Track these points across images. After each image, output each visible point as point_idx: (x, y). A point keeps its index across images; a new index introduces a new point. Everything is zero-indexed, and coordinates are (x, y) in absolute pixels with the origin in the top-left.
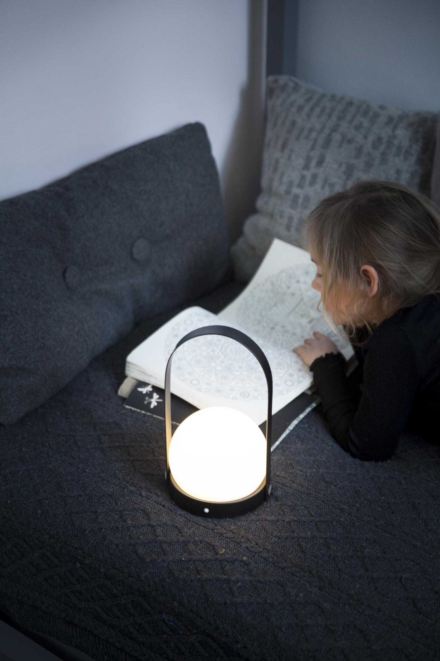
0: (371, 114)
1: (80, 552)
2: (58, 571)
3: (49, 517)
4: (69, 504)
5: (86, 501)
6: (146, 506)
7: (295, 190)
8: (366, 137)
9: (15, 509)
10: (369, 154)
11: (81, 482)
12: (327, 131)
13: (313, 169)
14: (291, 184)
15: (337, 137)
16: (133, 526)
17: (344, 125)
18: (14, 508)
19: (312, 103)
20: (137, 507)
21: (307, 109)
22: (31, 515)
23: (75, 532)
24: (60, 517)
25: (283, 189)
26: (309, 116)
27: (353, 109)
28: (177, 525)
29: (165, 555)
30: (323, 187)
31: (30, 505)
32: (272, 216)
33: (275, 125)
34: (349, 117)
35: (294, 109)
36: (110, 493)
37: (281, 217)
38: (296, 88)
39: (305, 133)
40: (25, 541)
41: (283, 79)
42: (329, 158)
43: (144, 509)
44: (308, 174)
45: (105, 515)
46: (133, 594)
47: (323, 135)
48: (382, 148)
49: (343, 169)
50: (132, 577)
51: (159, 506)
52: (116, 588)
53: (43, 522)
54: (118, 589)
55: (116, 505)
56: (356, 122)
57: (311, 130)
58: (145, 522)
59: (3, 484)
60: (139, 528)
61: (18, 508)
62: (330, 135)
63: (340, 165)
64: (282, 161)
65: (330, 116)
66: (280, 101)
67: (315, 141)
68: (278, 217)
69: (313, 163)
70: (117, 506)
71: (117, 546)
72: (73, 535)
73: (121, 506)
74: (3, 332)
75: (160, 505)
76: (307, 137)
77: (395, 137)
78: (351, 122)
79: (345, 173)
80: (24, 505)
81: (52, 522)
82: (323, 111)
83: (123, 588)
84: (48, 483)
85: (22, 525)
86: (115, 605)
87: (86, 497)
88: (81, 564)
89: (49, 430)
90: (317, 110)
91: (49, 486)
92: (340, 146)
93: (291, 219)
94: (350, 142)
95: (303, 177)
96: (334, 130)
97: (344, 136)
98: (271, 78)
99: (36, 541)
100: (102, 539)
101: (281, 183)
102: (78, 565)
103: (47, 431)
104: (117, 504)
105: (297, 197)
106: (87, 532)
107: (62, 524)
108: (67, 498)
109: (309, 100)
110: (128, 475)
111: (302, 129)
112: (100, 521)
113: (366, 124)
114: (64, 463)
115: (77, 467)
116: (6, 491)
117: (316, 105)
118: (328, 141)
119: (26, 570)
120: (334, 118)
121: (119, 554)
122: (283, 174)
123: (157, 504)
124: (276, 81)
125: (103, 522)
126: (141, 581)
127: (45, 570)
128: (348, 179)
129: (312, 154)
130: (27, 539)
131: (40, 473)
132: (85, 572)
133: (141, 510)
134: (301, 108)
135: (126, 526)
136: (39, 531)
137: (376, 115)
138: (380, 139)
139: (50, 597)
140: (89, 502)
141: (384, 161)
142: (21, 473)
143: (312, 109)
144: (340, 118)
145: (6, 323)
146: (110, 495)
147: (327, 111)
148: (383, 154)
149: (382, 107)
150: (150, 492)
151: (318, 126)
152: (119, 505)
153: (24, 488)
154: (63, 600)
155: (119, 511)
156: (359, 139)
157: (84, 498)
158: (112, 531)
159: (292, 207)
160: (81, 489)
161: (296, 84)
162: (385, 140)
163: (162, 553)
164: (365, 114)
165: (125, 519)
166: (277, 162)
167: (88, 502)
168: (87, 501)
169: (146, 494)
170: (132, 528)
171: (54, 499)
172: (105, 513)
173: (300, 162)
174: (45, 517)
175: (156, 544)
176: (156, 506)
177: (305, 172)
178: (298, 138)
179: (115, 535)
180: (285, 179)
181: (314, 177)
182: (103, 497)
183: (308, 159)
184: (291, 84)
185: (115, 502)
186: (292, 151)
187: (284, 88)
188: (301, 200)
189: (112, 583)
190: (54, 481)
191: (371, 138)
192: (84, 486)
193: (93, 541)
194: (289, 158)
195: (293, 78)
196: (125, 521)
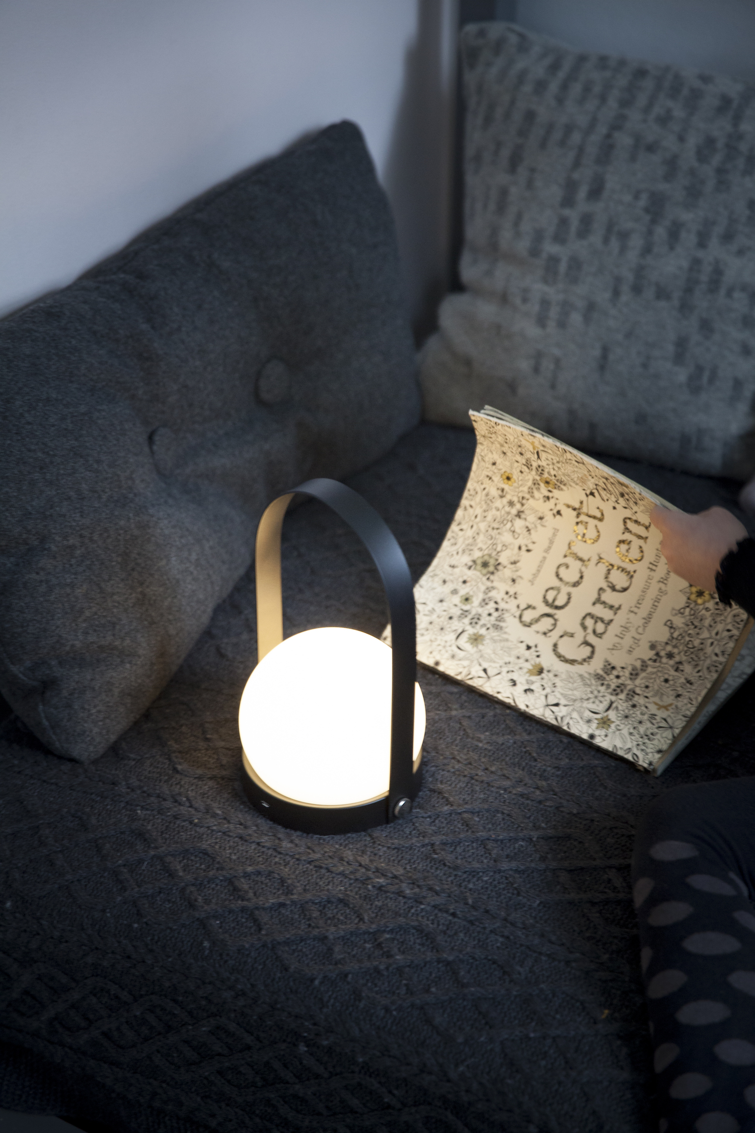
0: (685, 92)
1: (307, 1024)
2: (251, 1057)
3: (228, 955)
4: (266, 924)
5: (297, 916)
6: (420, 919)
7: (550, 248)
8: (681, 139)
9: (152, 939)
10: (692, 172)
11: (276, 876)
12: (602, 130)
13: (582, 205)
14: (539, 236)
15: (624, 140)
16: (408, 964)
17: (634, 116)
18: (149, 938)
19: (561, 74)
20: (404, 922)
21: (554, 87)
22: (190, 952)
23: (291, 983)
24: (253, 954)
25: (523, 246)
26: (560, 100)
27: (648, 84)
28: (496, 957)
29: (491, 1028)
30: (606, 240)
31: (183, 930)
32: (504, 299)
33: (488, 120)
34: (642, 100)
35: (528, 88)
36: (341, 896)
37: (525, 300)
38: (524, 46)
39: (557, 135)
40: (175, 1001)
41: (496, 29)
42: (612, 182)
43: (419, 926)
44: (574, 216)
45: (344, 944)
46: (430, 1104)
47: (595, 138)
48: (717, 159)
49: (643, 202)
50: (430, 1073)
51: (445, 915)
52: (390, 1092)
53: (217, 965)
54: (394, 1095)
55: (359, 922)
56: (657, 110)
57: (569, 129)
58: (430, 956)
59: (115, 890)
60: (421, 968)
61: (156, 938)
62: (609, 136)
63: (637, 197)
64: (514, 190)
65: (603, 98)
66: (494, 70)
67: (581, 150)
68: (518, 301)
69: (582, 193)
70: (361, 923)
71: (387, 1010)
72: (288, 990)
73: (372, 923)
74: (69, 581)
75: (447, 912)
76: (563, 143)
77: (740, 137)
78: (647, 110)
79: (647, 210)
80: (168, 931)
81: (237, 964)
82: (587, 89)
83: (407, 1092)
84: (209, 882)
85: (171, 971)
86: (382, 1124)
87: (295, 908)
88: (308, 1046)
89: (179, 767)
90: (576, 89)
91: (213, 889)
92: (633, 158)
93: (545, 303)
94: (651, 148)
95: (564, 222)
96: (617, 125)
97: (638, 138)
98: (471, 28)
99: (204, 1003)
100: (352, 997)
101: (518, 235)
102: (303, 1048)
103: (175, 770)
104: (361, 919)
105: (554, 260)
106: (317, 982)
107: (260, 967)
108: (257, 912)
109: (554, 67)
110: (363, 852)
111: (550, 128)
112: (339, 957)
113: (679, 112)
114: (229, 836)
115: (258, 844)
116: (125, 903)
117: (572, 77)
118: (607, 151)
119: (175, 1055)
120: (612, 103)
121: (394, 1028)
122: (519, 217)
123: (440, 910)
124: (482, 33)
125: (343, 959)
126: (449, 1081)
127: (219, 1054)
128: (654, 221)
129: (576, 176)
130: (180, 998)
131: (185, 861)
132: (318, 1060)
133: (414, 928)
134: (541, 86)
135: (395, 966)
136: (210, 983)
137: (696, 95)
138: (710, 142)
139: (227, 1105)
140: (304, 919)
141: (722, 184)
142: (146, 863)
143: (565, 87)
144: (625, 103)
145: (73, 561)
146: (341, 901)
147: (597, 89)
148: (720, 171)
149: (705, 79)
150: (419, 886)
151: (583, 120)
152: (366, 921)
153: (162, 895)
154: (257, 1112)
155: (370, 933)
156: (670, 142)
157: (291, 911)
158: (368, 977)
159: (545, 281)
160: (279, 889)
161: (522, 36)
162: (720, 144)
163: (483, 1022)
164: (675, 92)
165: (388, 951)
166: (504, 193)
167: (302, 917)
168: (300, 915)
169: (413, 891)
170: (407, 969)
171: (231, 915)
172: (343, 940)
173: (555, 192)
174: (221, 955)
175: (465, 1003)
176: (440, 915)
177: (567, 212)
178: (543, 145)
179: (376, 985)
180: (526, 227)
181: (587, 221)
182: (329, 905)
183: (571, 187)
184: (513, 39)
185: (356, 915)
186: (533, 170)
187: (498, 47)
188: (563, 267)
189: (380, 1083)
190: (221, 878)
191: (693, 141)
192: (285, 884)
193: (332, 1001)
194: (530, 185)
195: (517, 27)
196: (389, 955)
